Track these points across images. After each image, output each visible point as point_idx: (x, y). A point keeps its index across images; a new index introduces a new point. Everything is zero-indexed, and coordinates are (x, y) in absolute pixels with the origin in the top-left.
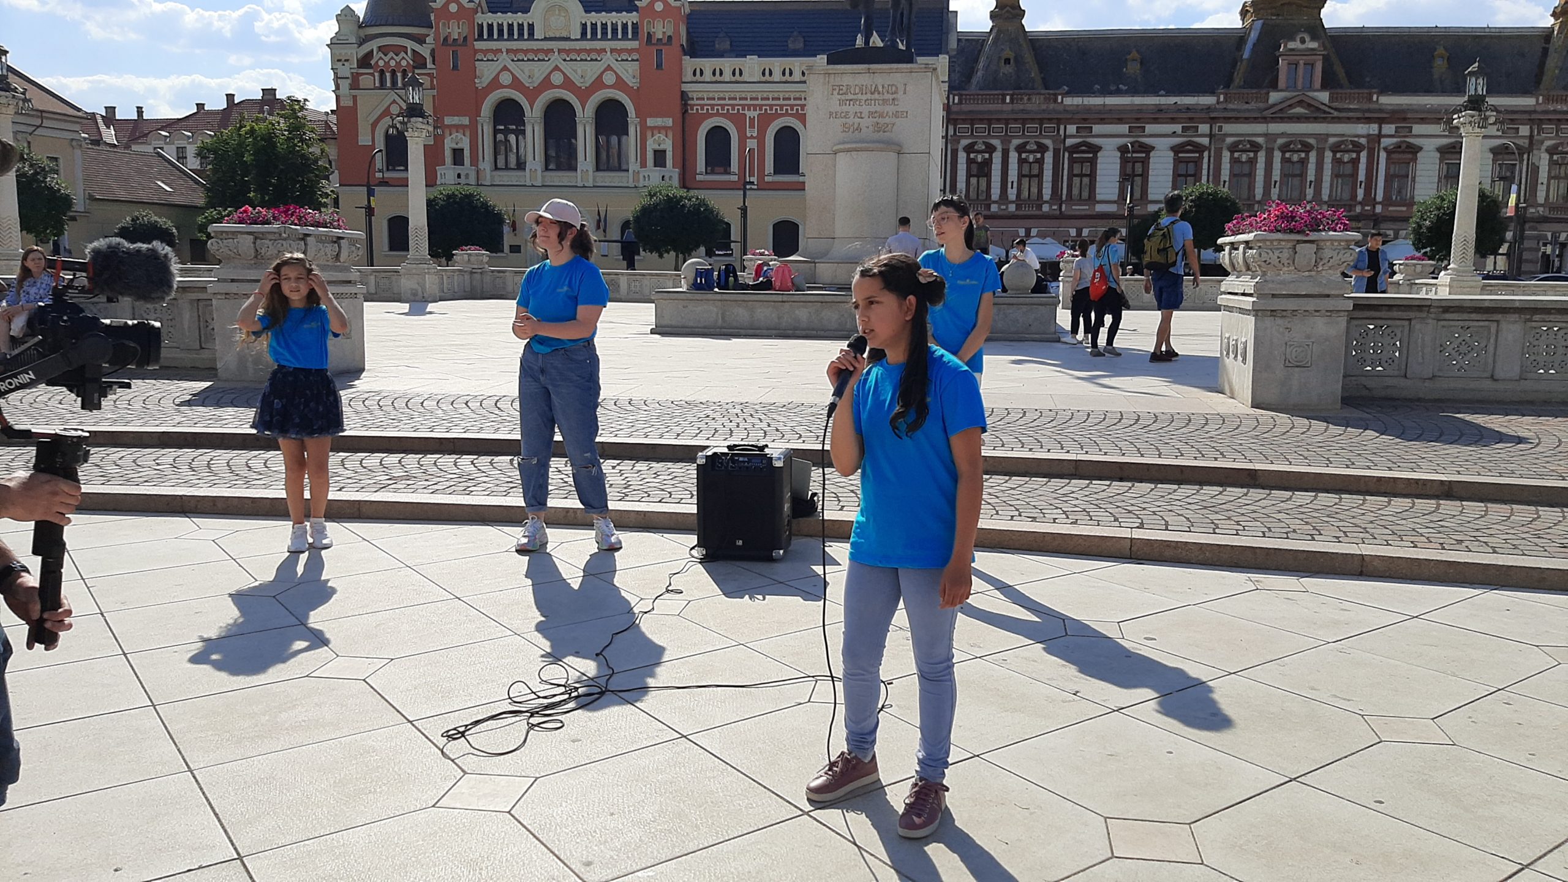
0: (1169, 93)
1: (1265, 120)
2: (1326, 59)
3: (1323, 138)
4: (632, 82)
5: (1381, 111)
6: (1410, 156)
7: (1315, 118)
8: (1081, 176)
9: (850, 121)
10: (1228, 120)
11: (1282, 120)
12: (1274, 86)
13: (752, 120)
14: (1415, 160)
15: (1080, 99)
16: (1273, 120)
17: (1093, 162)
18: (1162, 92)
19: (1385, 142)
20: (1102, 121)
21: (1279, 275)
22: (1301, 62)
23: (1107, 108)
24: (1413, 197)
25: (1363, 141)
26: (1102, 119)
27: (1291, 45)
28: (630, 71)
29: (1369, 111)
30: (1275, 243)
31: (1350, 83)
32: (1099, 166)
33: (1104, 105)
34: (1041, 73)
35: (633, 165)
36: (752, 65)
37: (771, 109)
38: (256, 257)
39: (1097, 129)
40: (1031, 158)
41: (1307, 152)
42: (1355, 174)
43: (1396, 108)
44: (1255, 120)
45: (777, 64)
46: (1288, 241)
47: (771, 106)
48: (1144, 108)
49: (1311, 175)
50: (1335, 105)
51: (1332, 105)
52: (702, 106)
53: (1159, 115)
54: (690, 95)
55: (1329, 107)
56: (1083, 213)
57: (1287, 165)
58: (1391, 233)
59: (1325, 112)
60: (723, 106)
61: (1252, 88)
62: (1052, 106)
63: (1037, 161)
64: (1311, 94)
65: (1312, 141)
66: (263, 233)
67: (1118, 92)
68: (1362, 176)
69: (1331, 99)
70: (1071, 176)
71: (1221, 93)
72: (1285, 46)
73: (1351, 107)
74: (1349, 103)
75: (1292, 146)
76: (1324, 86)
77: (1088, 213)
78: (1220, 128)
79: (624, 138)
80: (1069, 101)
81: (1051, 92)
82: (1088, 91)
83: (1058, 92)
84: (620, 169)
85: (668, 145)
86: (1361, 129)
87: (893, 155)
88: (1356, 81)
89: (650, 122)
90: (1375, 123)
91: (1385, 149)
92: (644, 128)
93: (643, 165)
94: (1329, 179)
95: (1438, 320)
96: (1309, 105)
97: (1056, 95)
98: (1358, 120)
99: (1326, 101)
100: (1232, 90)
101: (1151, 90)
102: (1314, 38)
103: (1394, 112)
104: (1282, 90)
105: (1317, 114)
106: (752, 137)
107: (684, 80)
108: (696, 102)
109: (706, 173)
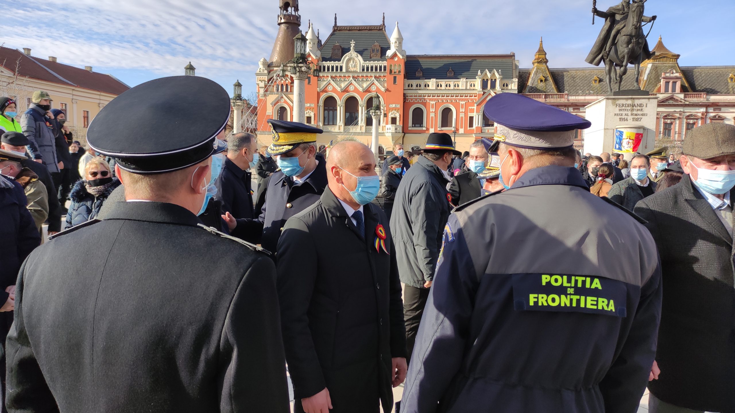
2: (682, 80)
3: (682, 113)
4: (383, 89)
5: (707, 102)
7: (678, 105)
9: (623, 117)
11: (663, 106)
12: (659, 91)
13: (433, 105)
15: (574, 97)
19: (709, 115)
22: (671, 82)
25: (699, 115)
26: (584, 105)
27: (667, 74)
28: (382, 85)
29: (702, 102)
31: (692, 90)
33: (585, 99)
34: (556, 86)
35: (382, 124)
36: (433, 82)
37: (441, 101)
39: (582, 109)
41: (674, 119)
43: (715, 101)
45: (444, 82)
47: (441, 99)
49: (676, 129)
51: (685, 99)
52: (412, 99)
57: (665, 125)
59: (682, 102)
60: (420, 99)
62: (562, 100)
64: (676, 95)
65: (677, 115)
67: (590, 94)
69: (685, 97)
72: (664, 75)
73: (694, 100)
74: (693, 98)
75: (668, 117)
76: (682, 92)
80: (570, 98)
81: (561, 94)
82: (577, 94)
85: (398, 115)
86: (698, 110)
87: (641, 130)
88: (694, 90)
89: (390, 106)
90: (705, 107)
91: (709, 118)
92: (387, 109)
93: (387, 123)
94: (684, 131)
96: (675, 100)
97: (564, 95)
98: (697, 106)
99: (683, 98)
101: (604, 93)
102: (677, 72)
103: (712, 103)
104: (663, 93)
105: (678, 103)
107: (405, 89)
108: (409, 98)
109: (412, 127)
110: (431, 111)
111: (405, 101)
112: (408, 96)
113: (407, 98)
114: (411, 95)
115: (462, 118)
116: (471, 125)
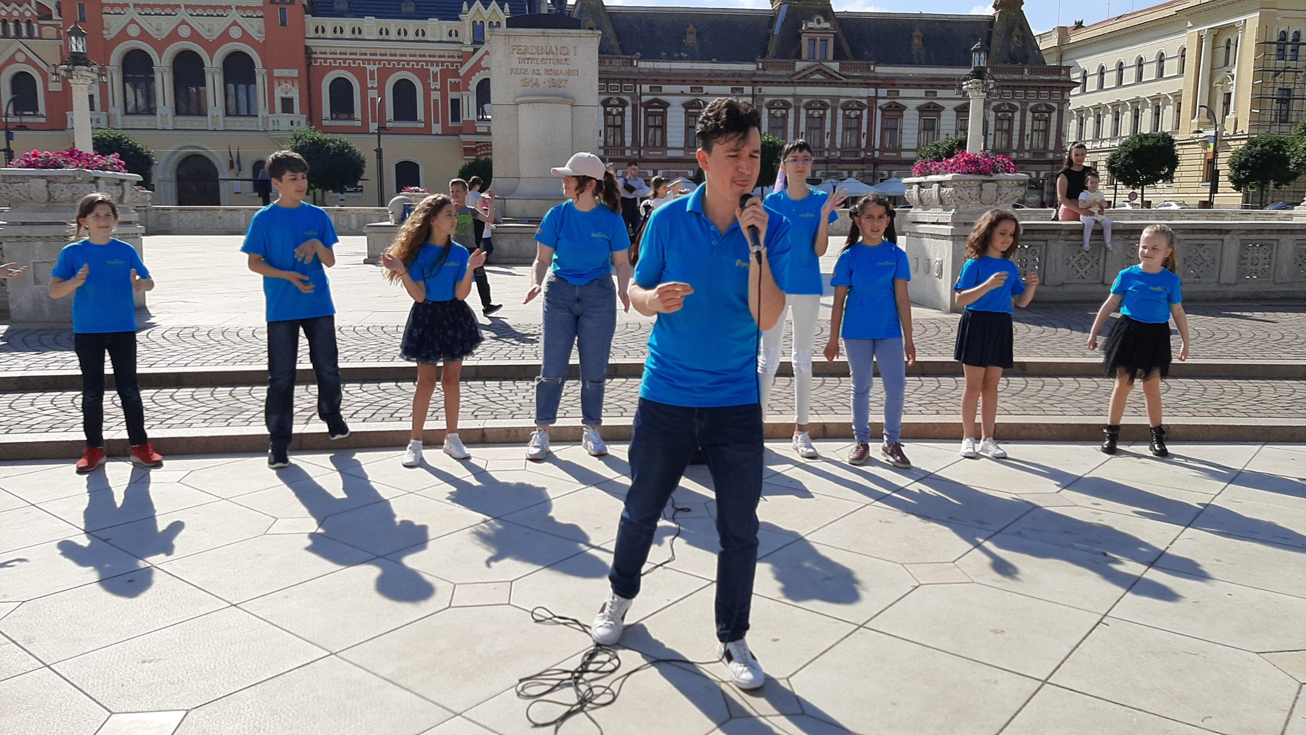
0: (720, 60)
1: (792, 84)
2: (836, 36)
3: (835, 99)
4: (259, 37)
5: (876, 78)
6: (898, 113)
7: (829, 83)
8: (655, 127)
9: (529, 77)
10: (765, 83)
11: (805, 84)
12: (799, 57)
13: (372, 73)
14: (901, 116)
15: (652, 63)
16: (799, 84)
17: (664, 116)
18: (714, 60)
19: (881, 102)
20: (669, 82)
21: (968, 207)
22: (818, 39)
23: (673, 72)
24: (900, 145)
25: (864, 101)
26: (669, 81)
27: (810, 25)
28: (256, 28)
29: (869, 78)
30: (967, 182)
31: (853, 55)
32: (668, 119)
33: (671, 69)
34: (618, 41)
35: (262, 112)
36: (370, 25)
37: (389, 64)
38: (48, 200)
39: (666, 88)
40: (614, 112)
41: (825, 110)
42: (859, 128)
43: (889, 76)
44: (786, 84)
45: (393, 25)
46: (975, 180)
47: (389, 61)
48: (701, 72)
49: (828, 128)
50: (843, 73)
51: (841, 73)
52: (326, 59)
53: (714, 78)
54: (314, 50)
55: (840, 74)
56: (658, 157)
57: (810, 120)
58: (886, 173)
59: (837, 78)
60: (345, 60)
61: (783, 58)
62: (629, 69)
63: (619, 114)
64: (826, 64)
65: (828, 101)
66: (56, 177)
67: (680, 59)
68: (864, 130)
69: (841, 67)
70: (647, 127)
71: (760, 62)
72: (806, 25)
73: (855, 74)
74: (854, 72)
75: (813, 105)
76: (836, 58)
77: (662, 158)
78: (760, 89)
79: (251, 87)
80: (642, 65)
81: (628, 57)
82: (656, 57)
83: (633, 57)
84: (249, 115)
85: (294, 93)
86: (864, 92)
87: (568, 107)
88: (857, 55)
89: (277, 73)
90: (873, 87)
91: (880, 108)
92: (271, 80)
93: (272, 111)
94: (841, 130)
95: (1066, 240)
96: (825, 73)
97: (632, 60)
98: (861, 85)
99: (837, 70)
100: (768, 59)
101: (706, 57)
102: (826, 20)
103: (886, 79)
104: (805, 61)
105: (831, 80)
106: (372, 88)
107: (307, 36)
108: (319, 56)
109: (332, 119)
110: (370, 86)
111: (310, 63)
112: (316, 53)
113: (314, 56)
114: (323, 50)
115: (436, 101)
116: (456, 117)
